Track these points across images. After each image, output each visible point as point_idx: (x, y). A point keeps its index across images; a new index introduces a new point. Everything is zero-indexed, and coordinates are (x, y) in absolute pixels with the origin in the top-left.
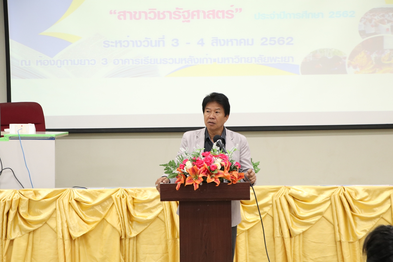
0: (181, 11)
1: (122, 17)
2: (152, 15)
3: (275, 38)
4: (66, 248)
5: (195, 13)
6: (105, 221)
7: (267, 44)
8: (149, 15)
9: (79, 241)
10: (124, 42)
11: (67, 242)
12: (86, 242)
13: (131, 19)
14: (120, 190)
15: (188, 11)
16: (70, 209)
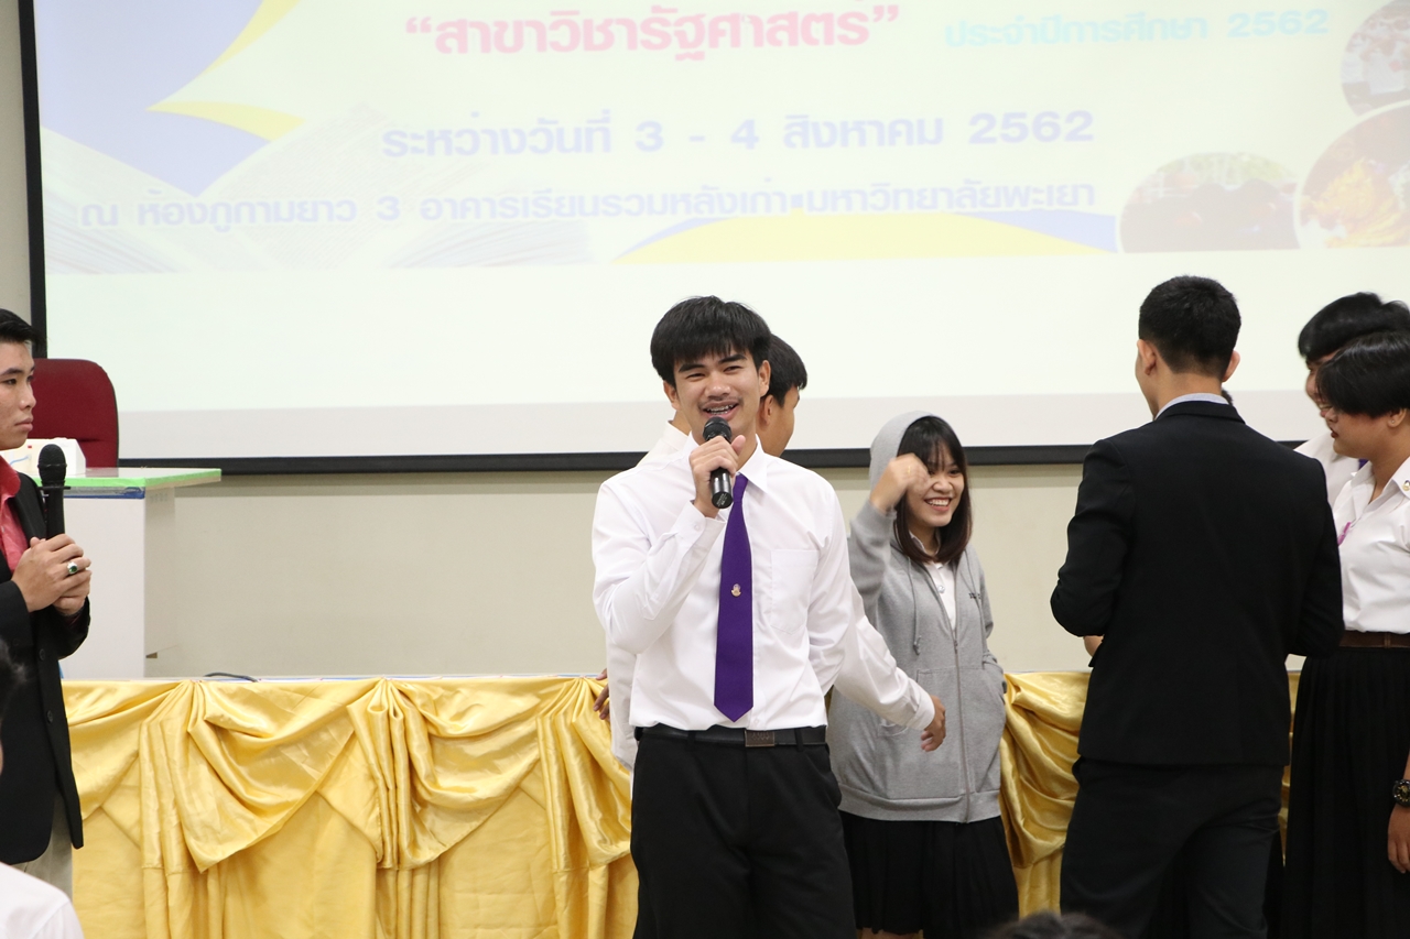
0: (672, 18)
1: (452, 43)
2: (563, 36)
3: (1023, 115)
4: (171, 903)
5: (724, 26)
6: (321, 803)
7: (992, 140)
8: (551, 36)
9: (223, 877)
10: (460, 134)
11: (177, 881)
12: (252, 878)
13: (486, 48)
14: (378, 687)
15: (696, 20)
16: (191, 758)
